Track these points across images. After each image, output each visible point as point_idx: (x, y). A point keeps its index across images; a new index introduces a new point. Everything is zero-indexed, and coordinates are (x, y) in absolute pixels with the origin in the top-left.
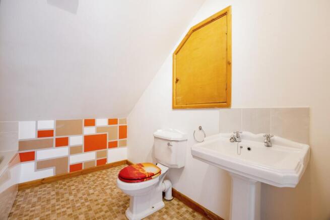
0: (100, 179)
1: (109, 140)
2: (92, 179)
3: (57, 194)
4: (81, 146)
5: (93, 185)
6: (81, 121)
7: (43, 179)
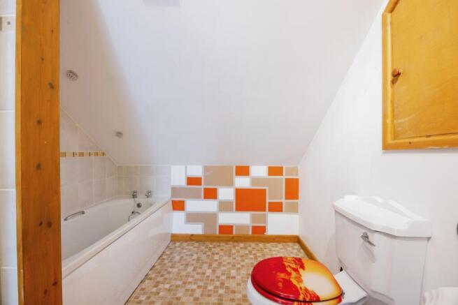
0: (252, 256)
1: (269, 199)
2: (243, 252)
3: (198, 259)
4: (231, 203)
5: (239, 263)
6: (232, 167)
7: (192, 235)
